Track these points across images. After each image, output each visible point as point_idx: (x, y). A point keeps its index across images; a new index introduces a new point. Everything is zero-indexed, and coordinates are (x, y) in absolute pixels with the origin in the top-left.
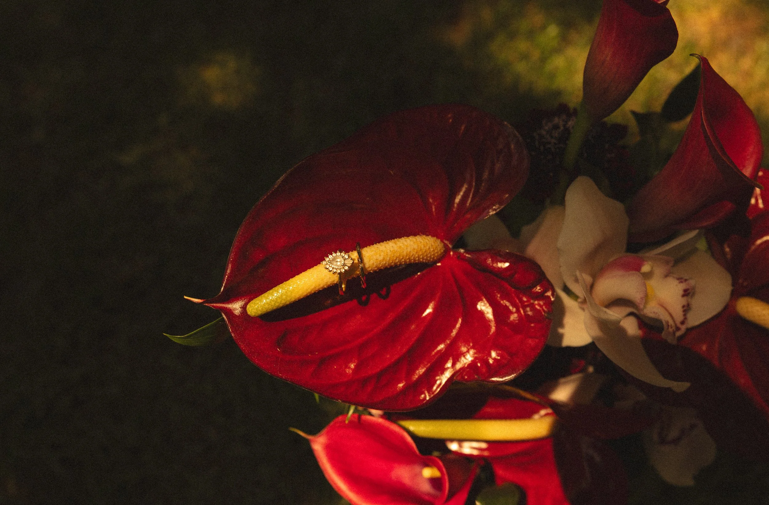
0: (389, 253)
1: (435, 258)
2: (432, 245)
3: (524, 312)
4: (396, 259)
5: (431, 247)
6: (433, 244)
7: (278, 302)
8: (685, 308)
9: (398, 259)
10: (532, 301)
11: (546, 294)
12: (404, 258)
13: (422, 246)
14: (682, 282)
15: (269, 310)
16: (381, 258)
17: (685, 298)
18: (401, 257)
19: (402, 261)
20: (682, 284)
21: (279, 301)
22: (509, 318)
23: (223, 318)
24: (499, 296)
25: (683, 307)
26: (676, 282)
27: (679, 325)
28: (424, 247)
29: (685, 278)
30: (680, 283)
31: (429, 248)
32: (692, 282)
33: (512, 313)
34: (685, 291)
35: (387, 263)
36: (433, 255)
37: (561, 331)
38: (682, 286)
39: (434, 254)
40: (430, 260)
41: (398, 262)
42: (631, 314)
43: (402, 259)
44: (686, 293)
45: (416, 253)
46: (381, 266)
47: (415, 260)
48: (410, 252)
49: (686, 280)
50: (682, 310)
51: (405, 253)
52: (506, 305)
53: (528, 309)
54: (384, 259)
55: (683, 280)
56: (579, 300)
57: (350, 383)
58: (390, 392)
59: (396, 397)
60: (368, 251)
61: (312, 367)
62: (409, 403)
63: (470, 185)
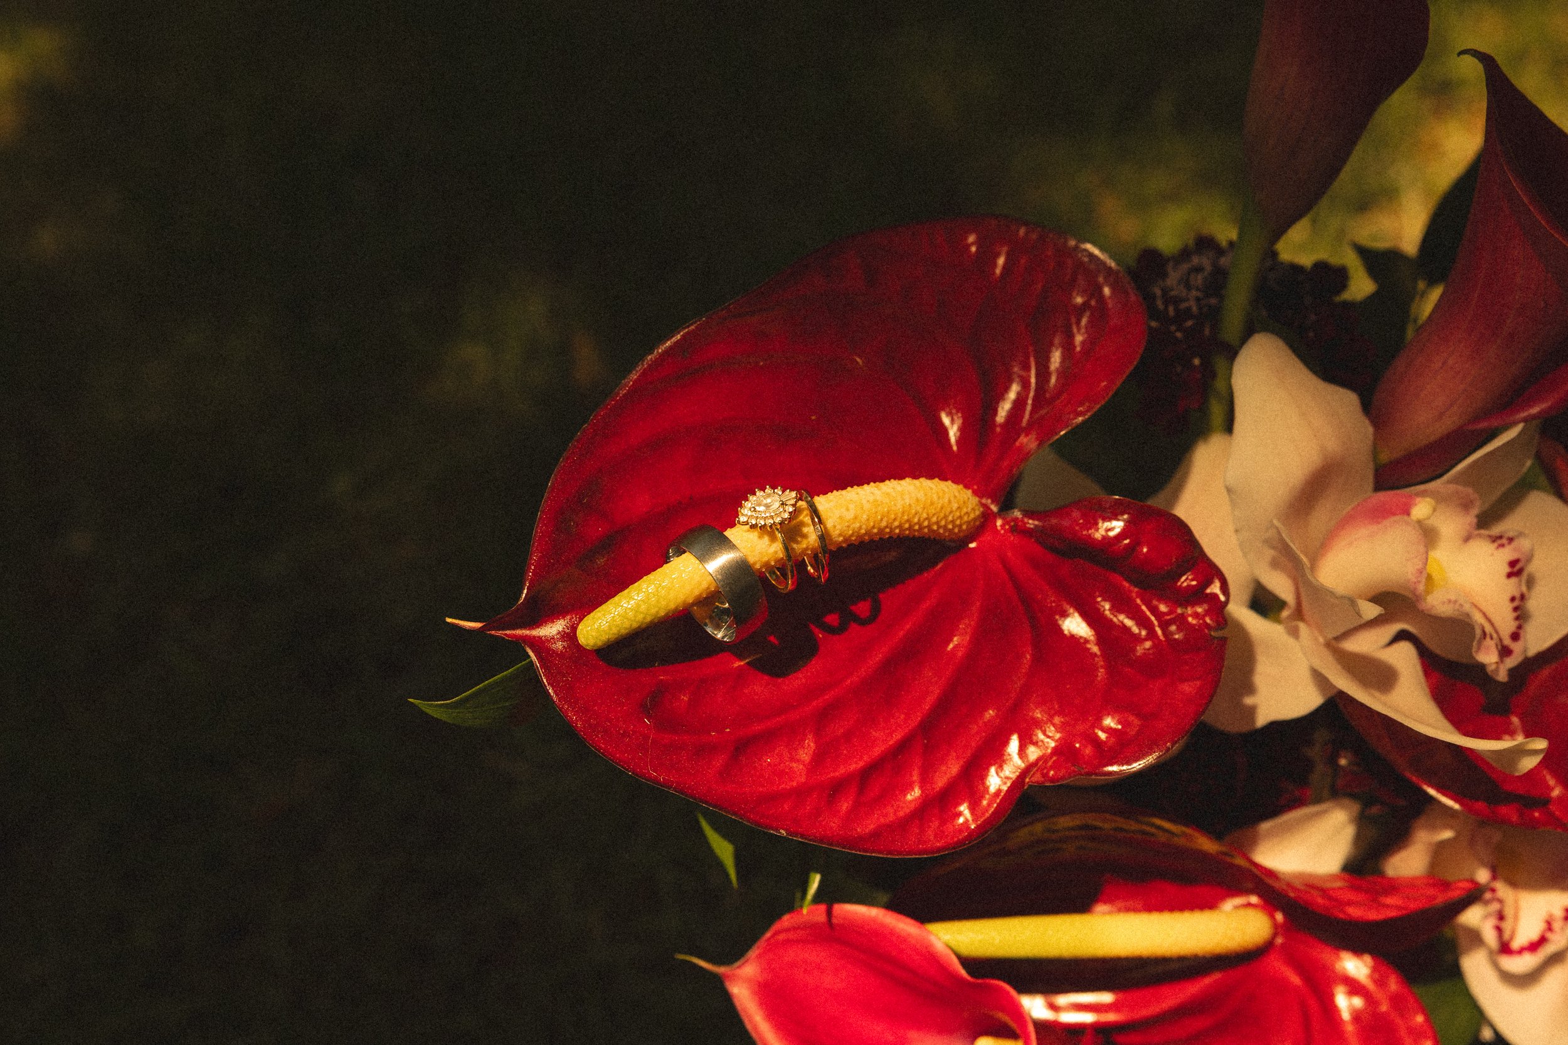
0: (867, 506)
1: (964, 527)
2: (955, 497)
3: (1164, 633)
4: (882, 520)
5: (952, 499)
6: (957, 494)
7: (641, 613)
8: (1516, 603)
9: (885, 519)
10: (1179, 611)
11: (1208, 591)
12: (899, 519)
13: (935, 497)
14: (1502, 546)
15: (624, 632)
16: (849, 515)
17: (1514, 580)
18: (893, 516)
19: (893, 527)
20: (1501, 550)
21: (643, 607)
22: (1134, 650)
23: (531, 661)
24: (1107, 606)
25: (1513, 599)
26: (1491, 548)
27: (1507, 641)
28: (939, 498)
29: (1511, 534)
30: (1498, 548)
31: (950, 501)
32: (1525, 544)
33: (1137, 639)
34: (1513, 564)
35: (864, 526)
36: (958, 518)
37: (1249, 701)
38: (1507, 554)
39: (960, 517)
40: (951, 531)
41: (887, 527)
42: (1401, 636)
43: (895, 520)
44: (1515, 569)
45: (924, 508)
46: (851, 532)
47: (921, 528)
48: (910, 505)
49: (1511, 540)
50: (1509, 606)
51: (899, 507)
52: (1124, 626)
53: (1173, 628)
54: (856, 518)
55: (1504, 541)
56: (1285, 614)
57: (800, 793)
58: (889, 814)
59: (903, 825)
60: (823, 502)
61: (719, 762)
62: (932, 838)
63: (1025, 385)
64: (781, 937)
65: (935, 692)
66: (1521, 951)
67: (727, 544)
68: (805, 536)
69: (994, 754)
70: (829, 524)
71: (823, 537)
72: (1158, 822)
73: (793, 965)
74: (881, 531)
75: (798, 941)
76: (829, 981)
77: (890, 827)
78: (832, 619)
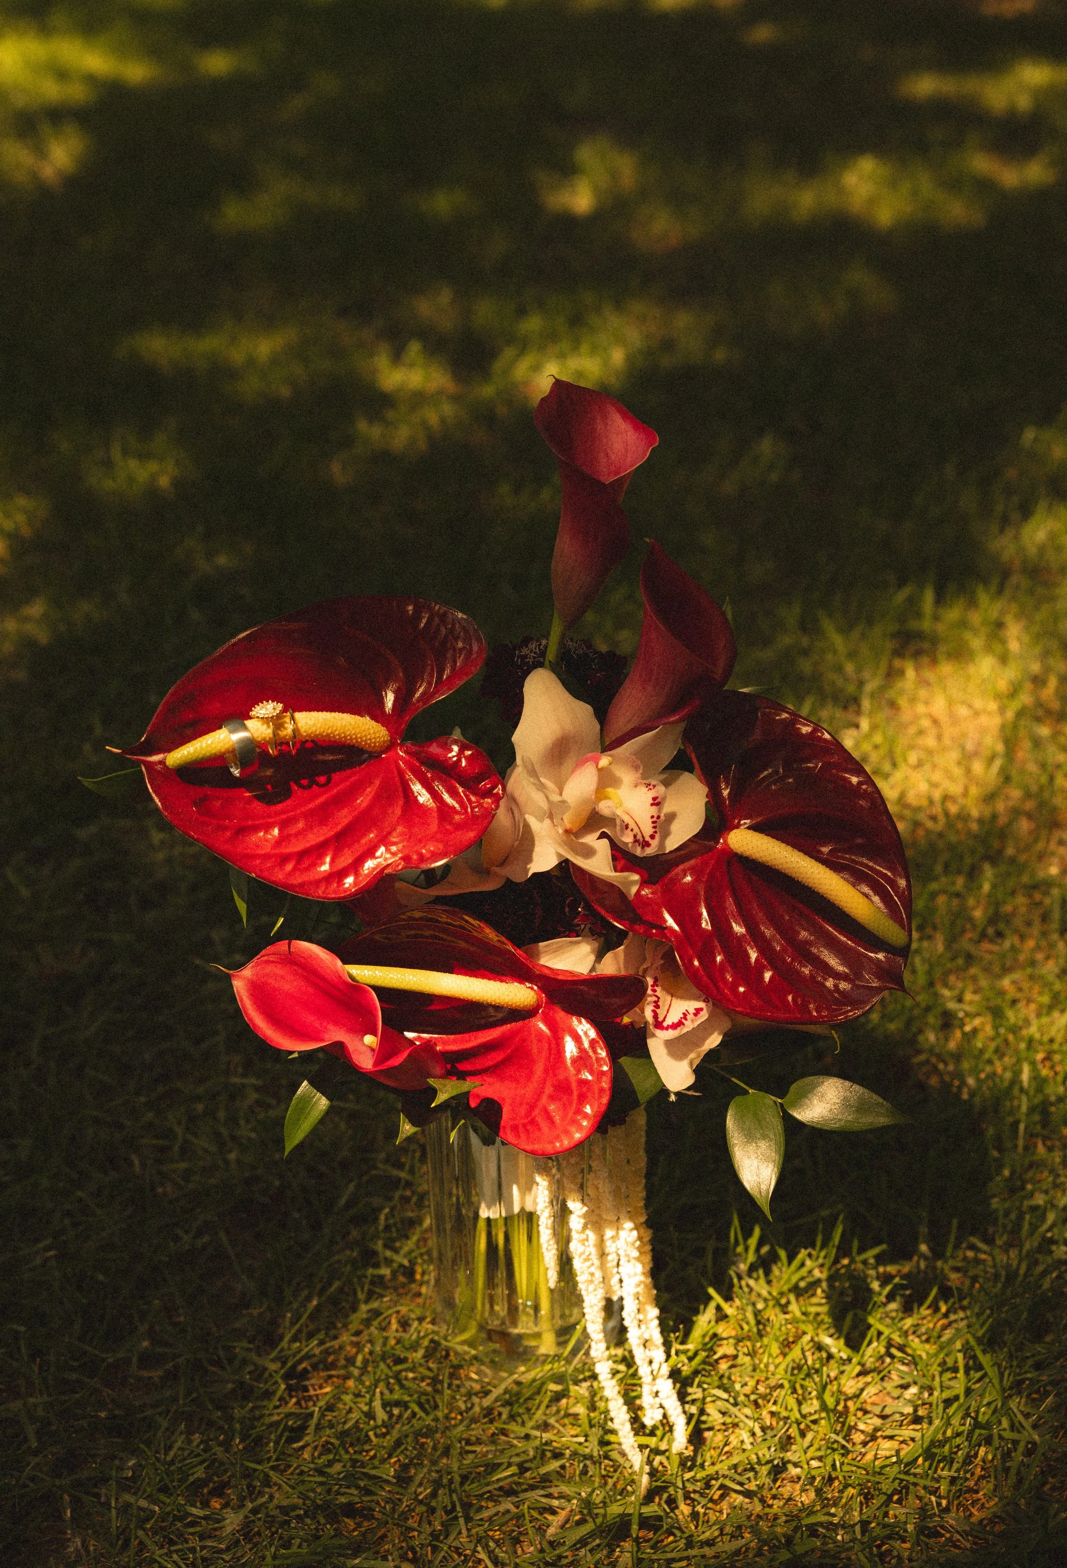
0: (321, 720)
1: (379, 746)
2: (373, 727)
3: (471, 811)
4: (329, 729)
5: (371, 728)
6: (376, 727)
8: (654, 819)
10: (481, 801)
11: (495, 791)
12: (338, 730)
13: (361, 724)
14: (651, 789)
15: (187, 761)
16: (311, 723)
17: (654, 807)
18: (335, 728)
19: (335, 734)
20: (650, 792)
22: (454, 817)
23: (143, 772)
24: (444, 792)
25: (652, 817)
26: (646, 790)
27: (647, 839)
28: (363, 725)
29: (655, 784)
30: (649, 790)
31: (369, 728)
32: (661, 789)
33: (458, 812)
34: (654, 799)
35: (318, 730)
36: (376, 740)
38: (652, 794)
40: (369, 745)
41: (331, 733)
42: (603, 836)
43: (336, 730)
44: (656, 802)
46: (311, 732)
48: (345, 725)
49: (655, 787)
50: (651, 821)
51: (339, 724)
52: (451, 804)
53: (477, 809)
54: (314, 725)
55: (652, 787)
57: (266, 857)
58: (311, 876)
59: (317, 883)
60: (297, 715)
61: (228, 834)
62: (331, 892)
63: (430, 684)
64: (265, 958)
65: (345, 821)
66: (667, 1028)
67: (245, 728)
68: (286, 729)
69: (370, 853)
70: (300, 725)
71: (296, 731)
72: (467, 918)
73: (268, 975)
74: (328, 735)
75: (273, 962)
76: (287, 987)
77: (310, 883)
78: (305, 782)
